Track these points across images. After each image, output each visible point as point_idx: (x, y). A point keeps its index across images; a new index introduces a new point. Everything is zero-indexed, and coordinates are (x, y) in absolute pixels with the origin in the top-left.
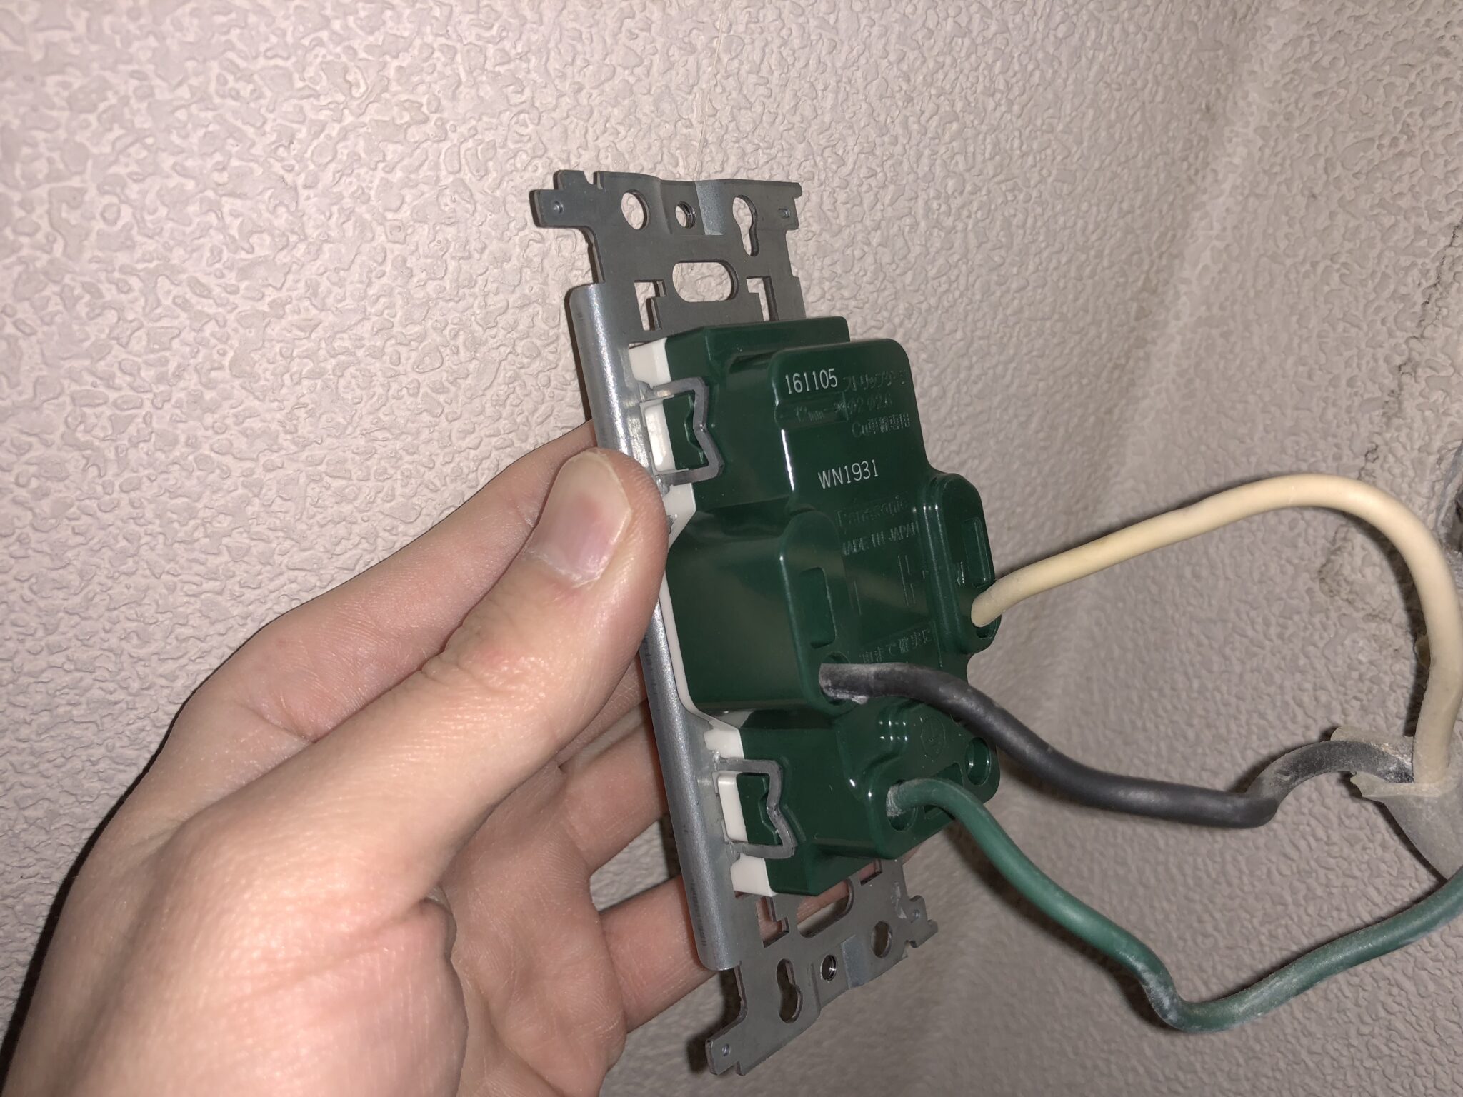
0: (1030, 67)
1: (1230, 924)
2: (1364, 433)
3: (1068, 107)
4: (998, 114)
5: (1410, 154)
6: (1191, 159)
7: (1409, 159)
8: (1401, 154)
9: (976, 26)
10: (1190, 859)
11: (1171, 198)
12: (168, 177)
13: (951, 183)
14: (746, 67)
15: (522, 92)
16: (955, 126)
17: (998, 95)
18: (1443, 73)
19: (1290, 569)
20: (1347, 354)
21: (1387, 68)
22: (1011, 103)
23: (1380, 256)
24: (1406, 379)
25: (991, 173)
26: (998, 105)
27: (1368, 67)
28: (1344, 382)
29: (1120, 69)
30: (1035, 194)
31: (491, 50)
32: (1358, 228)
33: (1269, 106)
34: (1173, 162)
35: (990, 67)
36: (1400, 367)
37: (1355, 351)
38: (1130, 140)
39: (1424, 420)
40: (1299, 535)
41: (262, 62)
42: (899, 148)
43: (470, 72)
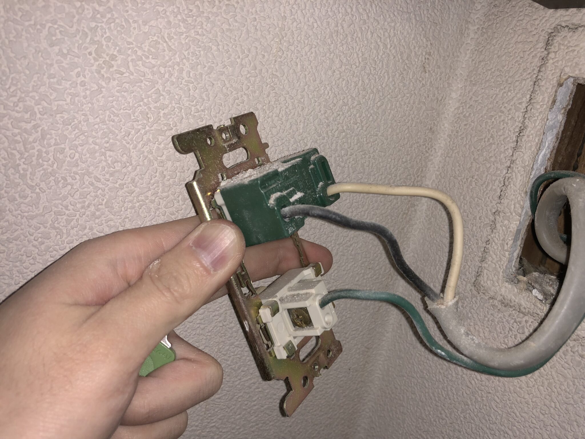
0: (369, 115)
1: (450, 414)
2: (485, 235)
3: (382, 128)
4: (358, 130)
5: (494, 144)
6: (426, 145)
7: (493, 146)
8: (491, 144)
9: (350, 103)
10: (437, 390)
11: (420, 158)
12: (91, 145)
13: (343, 152)
14: (275, 115)
15: (202, 121)
16: (344, 134)
17: (358, 124)
18: (502, 118)
19: (464, 283)
20: (478, 209)
21: (486, 117)
22: (363, 127)
23: (487, 176)
24: (497, 217)
25: (357, 149)
26: (358, 127)
27: (480, 116)
28: (478, 218)
29: (400, 116)
30: (372, 156)
31: (193, 108)
32: (479, 167)
33: (451, 128)
34: (420, 146)
35: (355, 115)
36: (494, 213)
37: (481, 208)
38: (404, 138)
39: (503, 230)
40: (467, 270)
41: (122, 111)
42: (325, 141)
43: (186, 115)
